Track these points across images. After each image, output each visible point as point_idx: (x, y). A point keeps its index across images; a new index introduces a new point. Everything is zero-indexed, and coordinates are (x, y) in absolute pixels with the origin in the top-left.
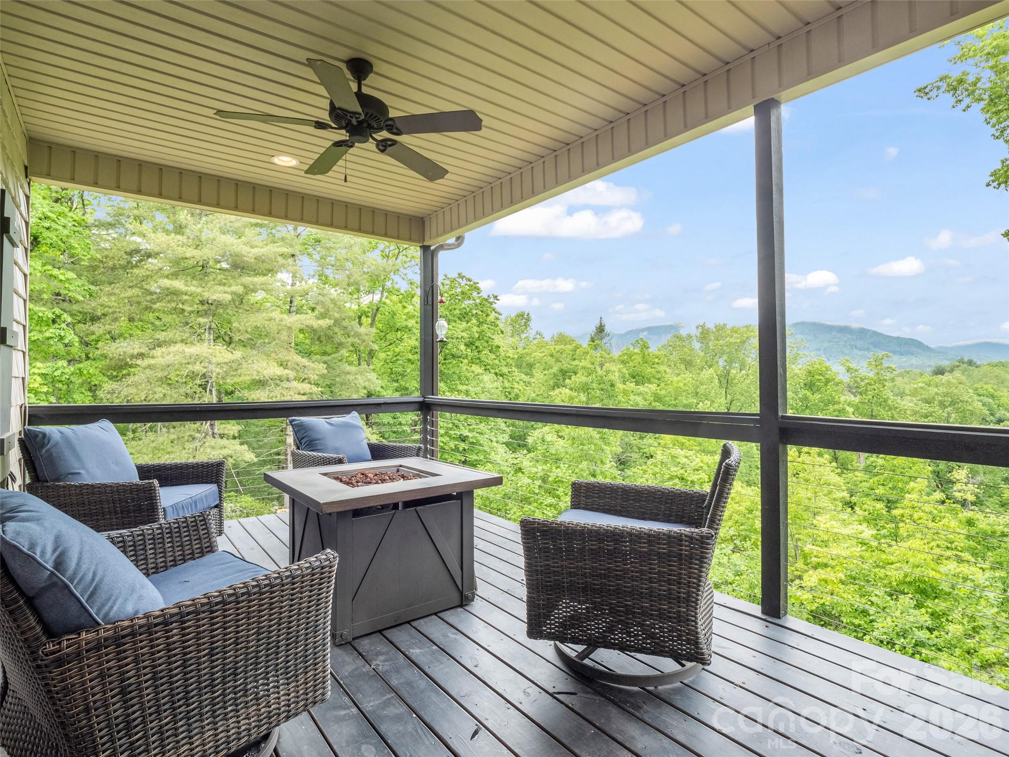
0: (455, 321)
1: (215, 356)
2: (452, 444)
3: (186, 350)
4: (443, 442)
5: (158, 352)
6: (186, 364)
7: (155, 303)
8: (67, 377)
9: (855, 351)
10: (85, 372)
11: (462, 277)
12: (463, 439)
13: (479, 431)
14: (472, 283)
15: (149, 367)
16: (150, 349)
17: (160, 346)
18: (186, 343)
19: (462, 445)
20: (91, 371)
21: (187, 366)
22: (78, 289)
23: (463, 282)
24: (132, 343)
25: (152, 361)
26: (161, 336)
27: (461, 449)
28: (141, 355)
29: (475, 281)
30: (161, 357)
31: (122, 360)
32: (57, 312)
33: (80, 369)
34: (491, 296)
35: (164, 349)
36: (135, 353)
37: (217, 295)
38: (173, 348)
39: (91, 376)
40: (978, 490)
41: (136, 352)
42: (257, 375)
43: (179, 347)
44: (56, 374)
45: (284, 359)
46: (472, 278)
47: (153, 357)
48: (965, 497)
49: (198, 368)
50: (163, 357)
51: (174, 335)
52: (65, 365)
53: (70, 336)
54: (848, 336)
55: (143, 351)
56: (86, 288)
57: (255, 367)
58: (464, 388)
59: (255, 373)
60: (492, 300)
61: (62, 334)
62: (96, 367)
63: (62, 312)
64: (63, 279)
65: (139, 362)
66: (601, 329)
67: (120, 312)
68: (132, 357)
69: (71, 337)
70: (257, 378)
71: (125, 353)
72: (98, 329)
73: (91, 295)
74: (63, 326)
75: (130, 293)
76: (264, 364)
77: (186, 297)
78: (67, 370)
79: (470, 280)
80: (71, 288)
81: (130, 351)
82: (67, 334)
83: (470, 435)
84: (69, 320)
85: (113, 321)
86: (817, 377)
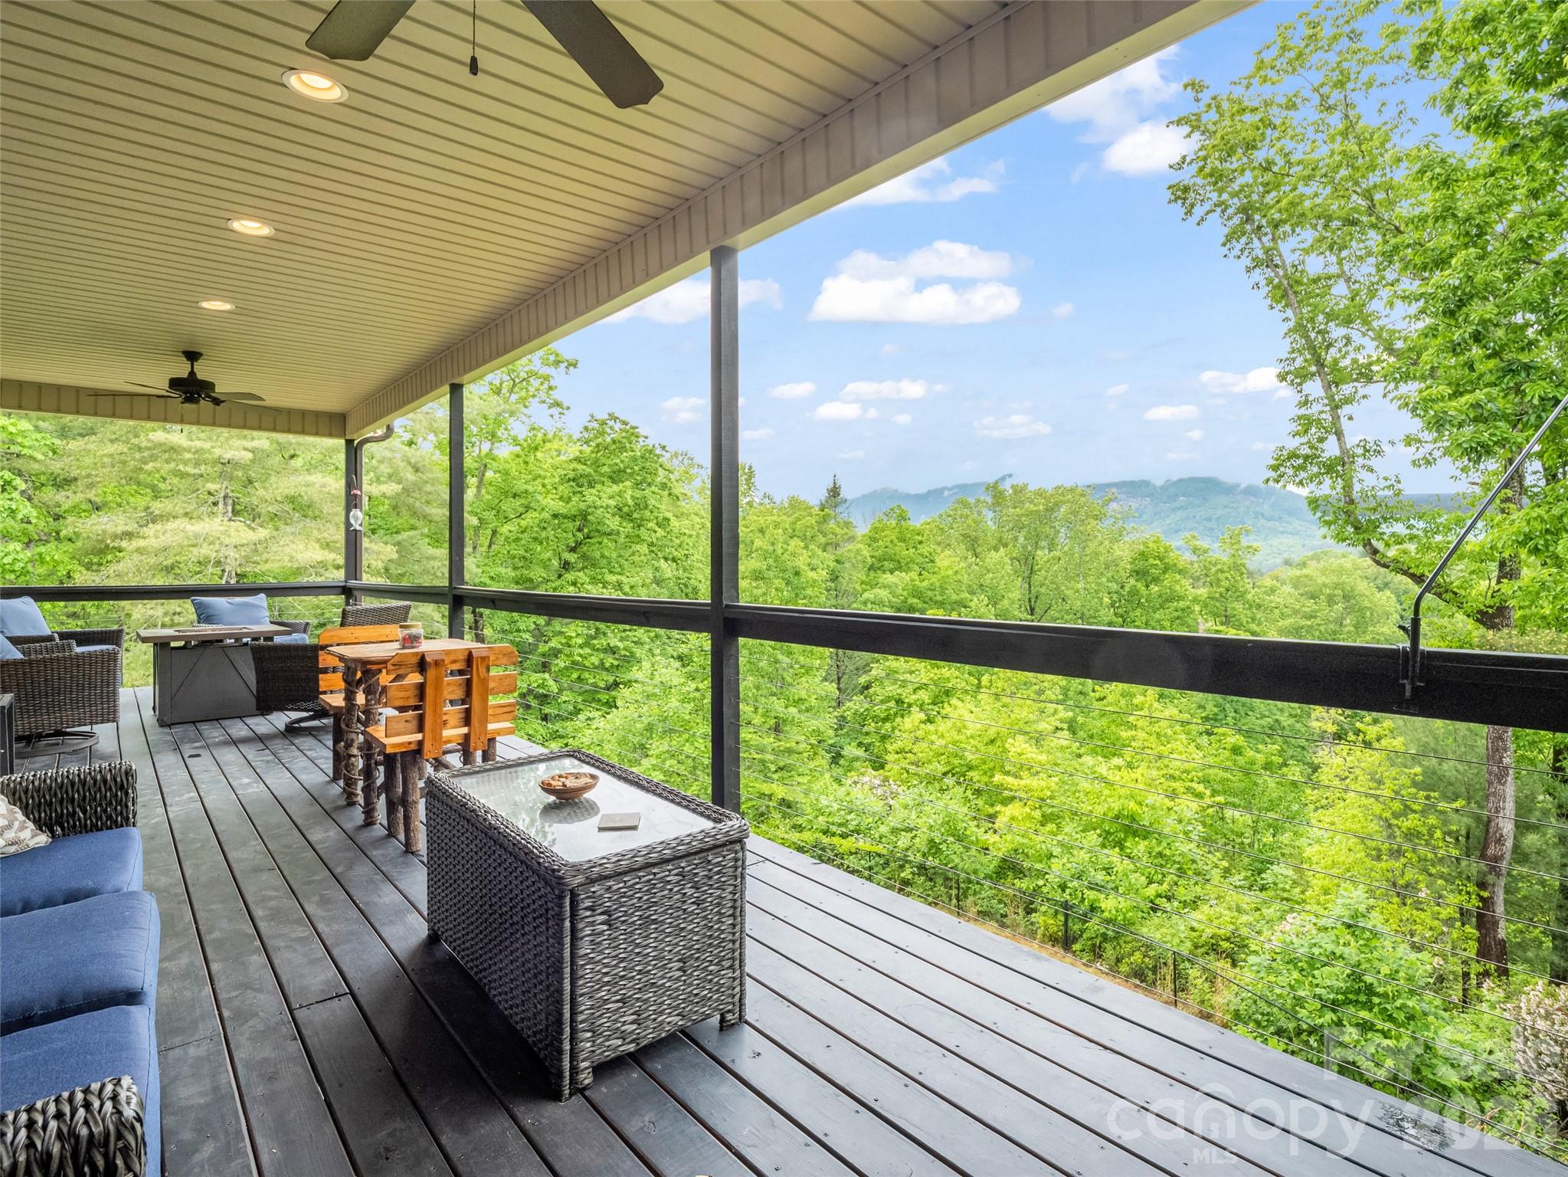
0: (603, 483)
1: (229, 536)
2: (595, 660)
3: (189, 527)
4: (581, 656)
5: (150, 530)
6: (189, 546)
7: (145, 463)
8: (22, 565)
9: (1262, 521)
10: (48, 559)
11: (616, 419)
12: (612, 650)
13: (636, 639)
14: (628, 427)
15: (139, 550)
16: (141, 526)
17: (154, 522)
18: (191, 518)
19: (610, 661)
20: (56, 557)
21: (191, 549)
22: (37, 444)
23: (618, 426)
24: (114, 518)
25: (141, 543)
26: (157, 507)
27: (607, 665)
28: (129, 535)
29: (634, 424)
30: (154, 537)
31: (102, 541)
32: (6, 477)
33: (40, 554)
34: (657, 446)
35: (158, 527)
36: (119, 532)
37: (232, 452)
38: (171, 525)
39: (57, 563)
40: (1342, 718)
41: (119, 530)
42: (290, 561)
43: (181, 523)
44: (5, 561)
45: (329, 539)
46: (627, 419)
47: (144, 538)
48: (1324, 728)
49: (205, 551)
50: (157, 537)
51: (175, 506)
52: (18, 549)
53: (26, 509)
54: (1252, 498)
55: (129, 528)
56: (48, 443)
57: (287, 550)
58: (612, 578)
59: (286, 558)
60: (658, 451)
61: (14, 507)
62: (65, 552)
63: (13, 477)
64: (14, 431)
65: (124, 544)
66: (835, 492)
67: (97, 476)
68: (115, 537)
69: (26, 511)
70: (289, 565)
71: (104, 531)
72: (65, 499)
73: (54, 453)
74: (16, 495)
75: (111, 449)
76: (301, 546)
77: (188, 456)
78: (21, 556)
79: (625, 423)
80: (27, 444)
81: (111, 528)
82: (21, 507)
83: (621, 645)
84: (23, 486)
85: (87, 488)
86: (1151, 561)
